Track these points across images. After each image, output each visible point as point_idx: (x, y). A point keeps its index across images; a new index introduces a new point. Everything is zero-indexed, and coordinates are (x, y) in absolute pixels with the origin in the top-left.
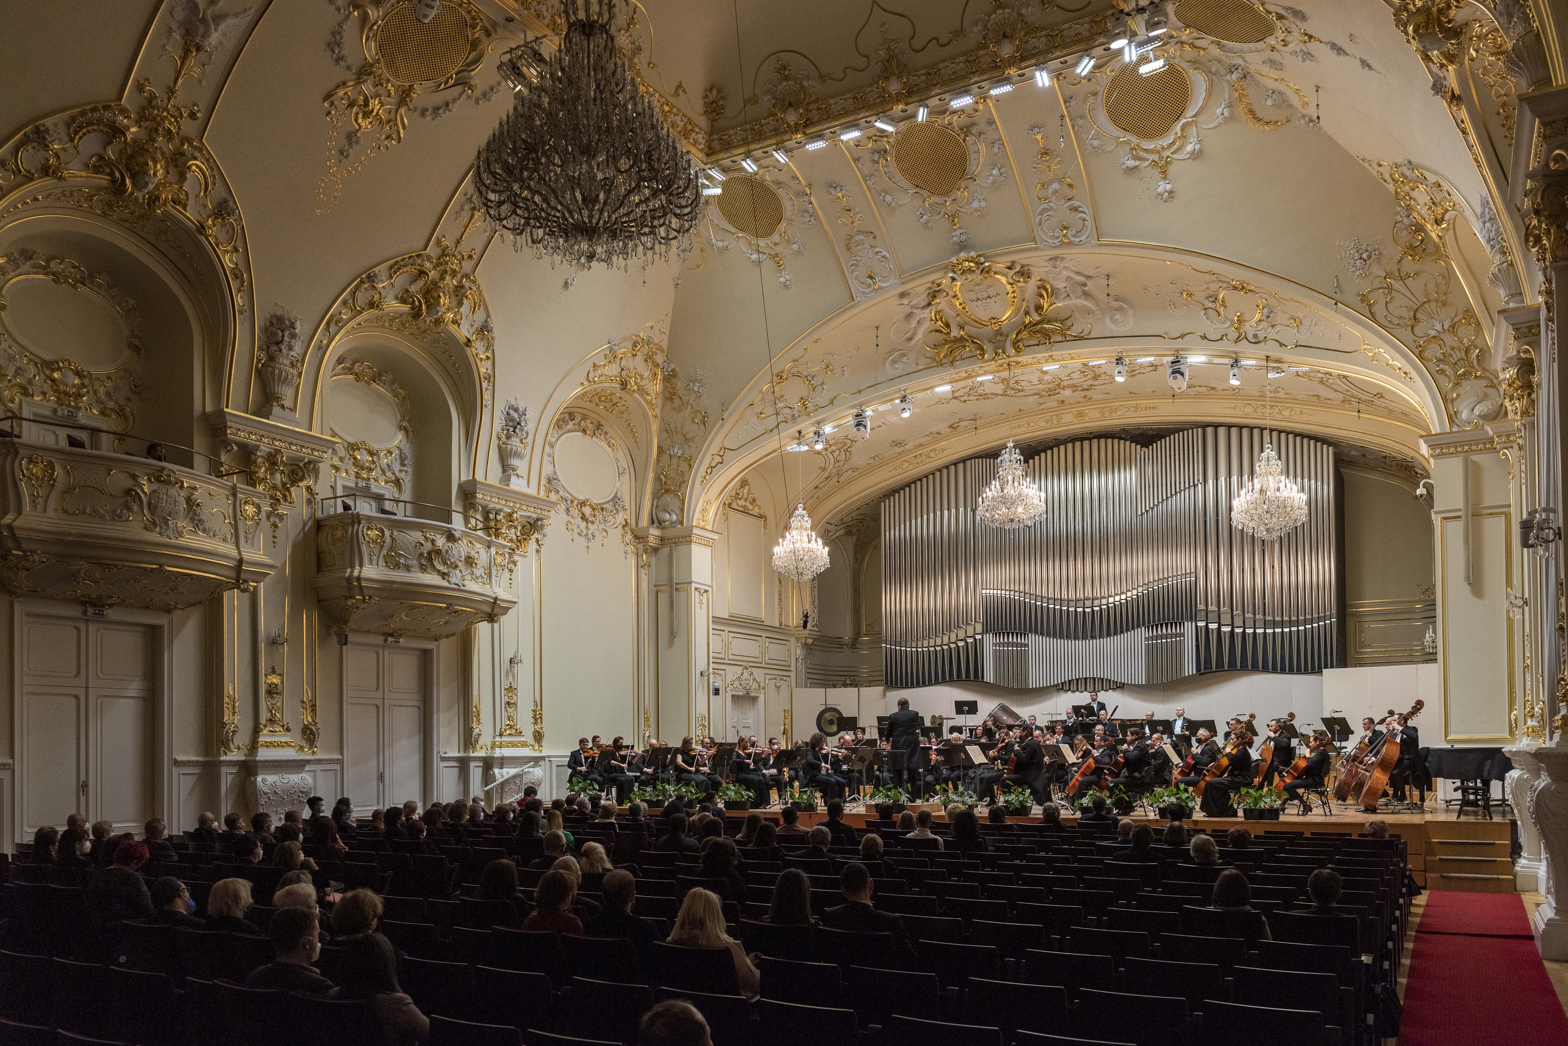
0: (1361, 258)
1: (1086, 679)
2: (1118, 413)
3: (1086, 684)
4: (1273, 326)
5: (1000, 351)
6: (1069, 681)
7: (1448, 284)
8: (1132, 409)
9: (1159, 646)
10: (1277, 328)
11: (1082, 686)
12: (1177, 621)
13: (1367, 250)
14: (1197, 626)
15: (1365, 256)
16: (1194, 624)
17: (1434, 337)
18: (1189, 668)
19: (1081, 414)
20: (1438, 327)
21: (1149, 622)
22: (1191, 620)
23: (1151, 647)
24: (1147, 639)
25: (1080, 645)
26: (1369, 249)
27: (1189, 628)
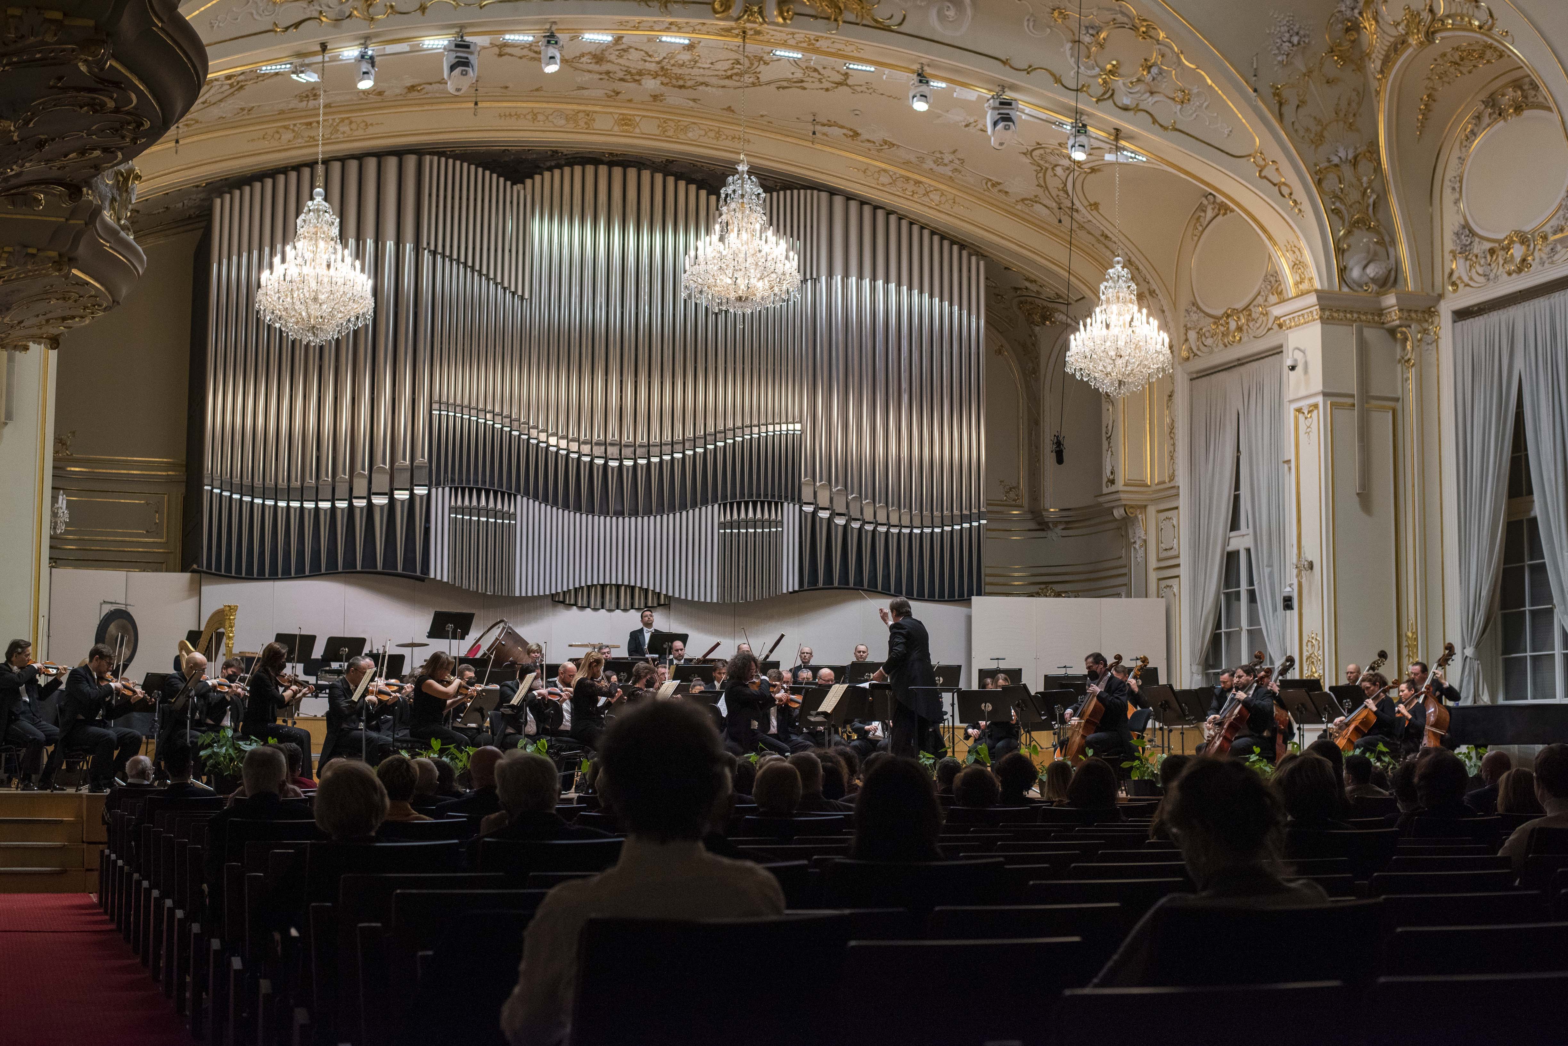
0: (1290, 42)
1: (603, 586)
2: (690, 135)
3: (603, 596)
4: (1152, 93)
5: (756, 9)
6: (576, 589)
7: (1359, 104)
8: (712, 134)
9: (742, 539)
10: (1156, 98)
11: (595, 600)
12: (774, 501)
13: (1297, 34)
14: (801, 510)
15: (1295, 40)
16: (797, 507)
17: (1336, 165)
18: (790, 581)
19: (626, 121)
20: (1342, 154)
21: (724, 497)
22: (793, 500)
23: (728, 539)
24: (722, 525)
25: (603, 525)
26: (1302, 33)
27: (790, 513)
